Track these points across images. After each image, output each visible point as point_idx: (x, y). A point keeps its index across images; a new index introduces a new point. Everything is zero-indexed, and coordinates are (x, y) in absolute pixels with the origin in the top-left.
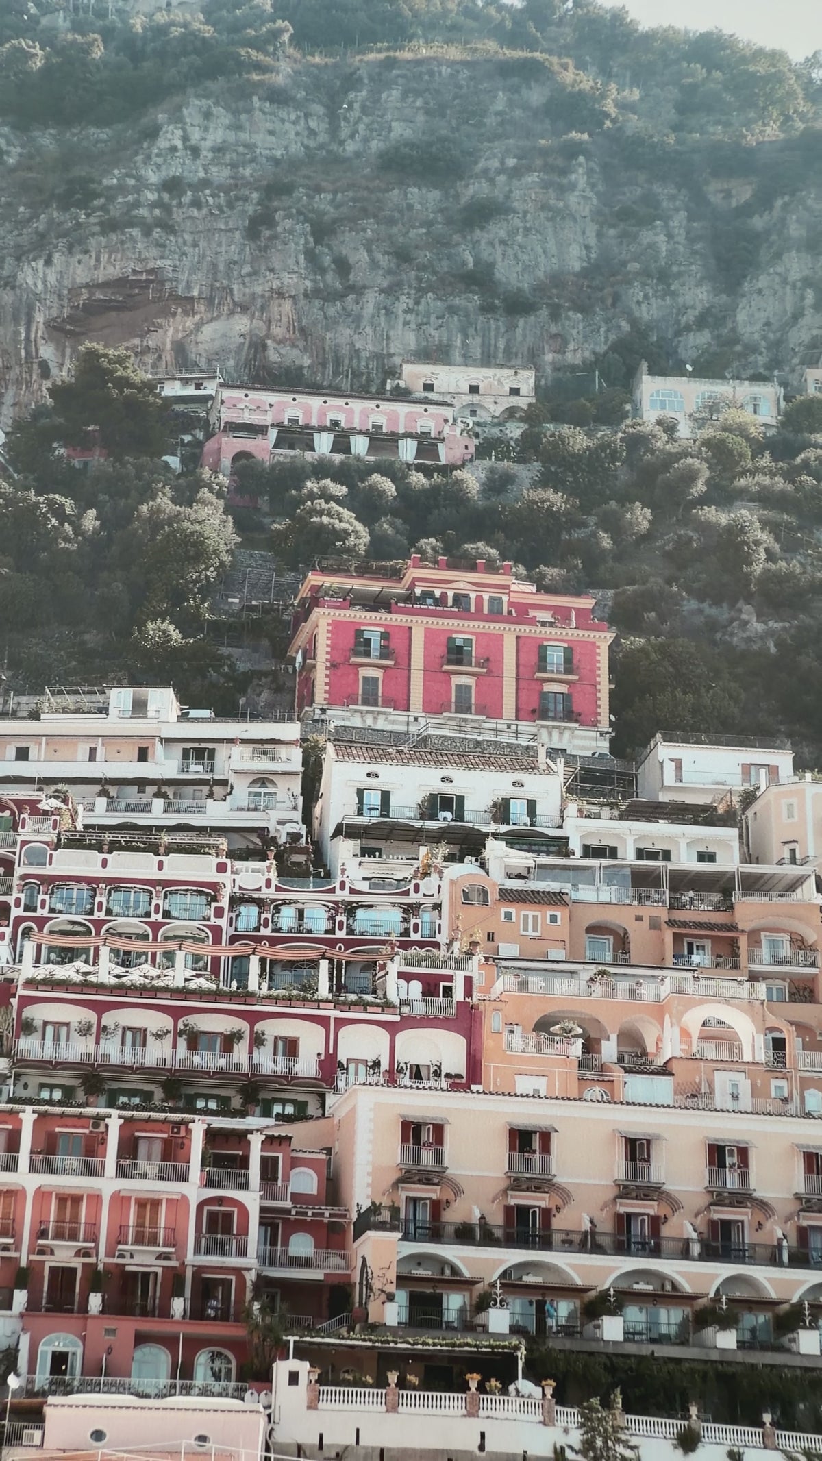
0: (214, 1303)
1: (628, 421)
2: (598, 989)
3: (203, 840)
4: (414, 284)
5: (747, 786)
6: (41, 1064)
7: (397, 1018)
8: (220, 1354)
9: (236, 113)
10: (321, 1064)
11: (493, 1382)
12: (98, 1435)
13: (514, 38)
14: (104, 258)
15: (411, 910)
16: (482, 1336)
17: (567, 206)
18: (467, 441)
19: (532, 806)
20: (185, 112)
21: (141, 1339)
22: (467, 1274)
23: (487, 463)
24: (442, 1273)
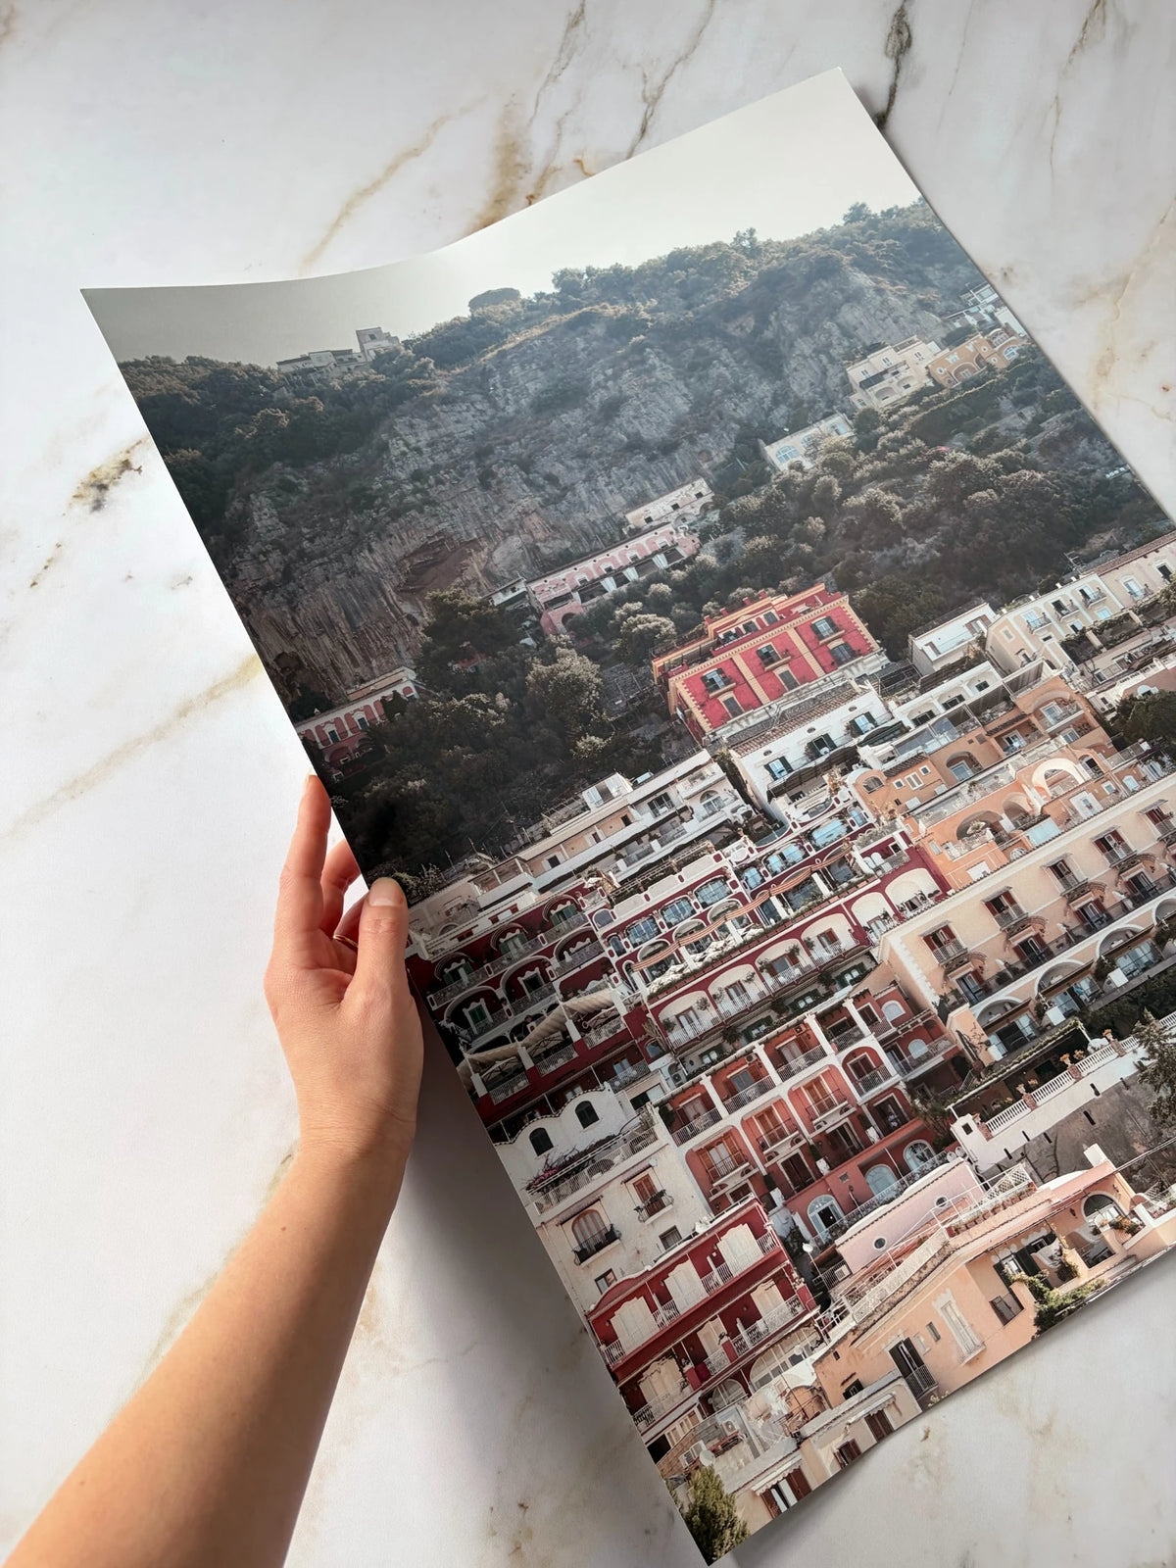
0: (892, 1117)
1: (774, 477)
2: (977, 794)
3: (696, 849)
4: (601, 467)
5: (976, 635)
6: (692, 1043)
7: (878, 881)
8: (916, 1145)
10: (854, 935)
11: (1077, 1053)
12: (880, 1243)
13: (565, 308)
15: (842, 815)
16: (1053, 1031)
17: (658, 380)
18: (692, 538)
19: (868, 716)
21: (864, 1169)
22: (1020, 1001)
23: (711, 543)
24: (1006, 1010)
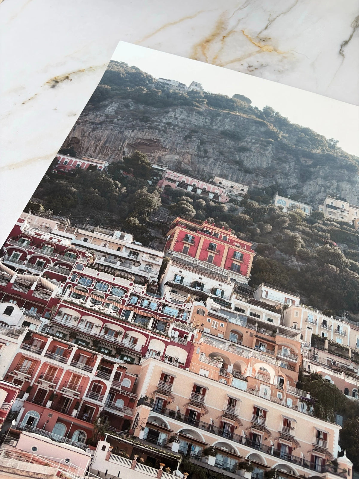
0: (86, 415)
1: (271, 204)
2: (231, 349)
3: (128, 276)
4: (223, 160)
5: (285, 304)
6: (60, 325)
7: (169, 341)
8: (83, 433)
9: (189, 113)
10: (142, 348)
11: (168, 468)
12: (35, 449)
14: (147, 134)
15: (181, 311)
16: (169, 451)
17: (265, 154)
18: (227, 198)
19: (223, 292)
20: (177, 110)
21: (59, 420)
22: (169, 428)
23: (231, 204)
24: (162, 425)
